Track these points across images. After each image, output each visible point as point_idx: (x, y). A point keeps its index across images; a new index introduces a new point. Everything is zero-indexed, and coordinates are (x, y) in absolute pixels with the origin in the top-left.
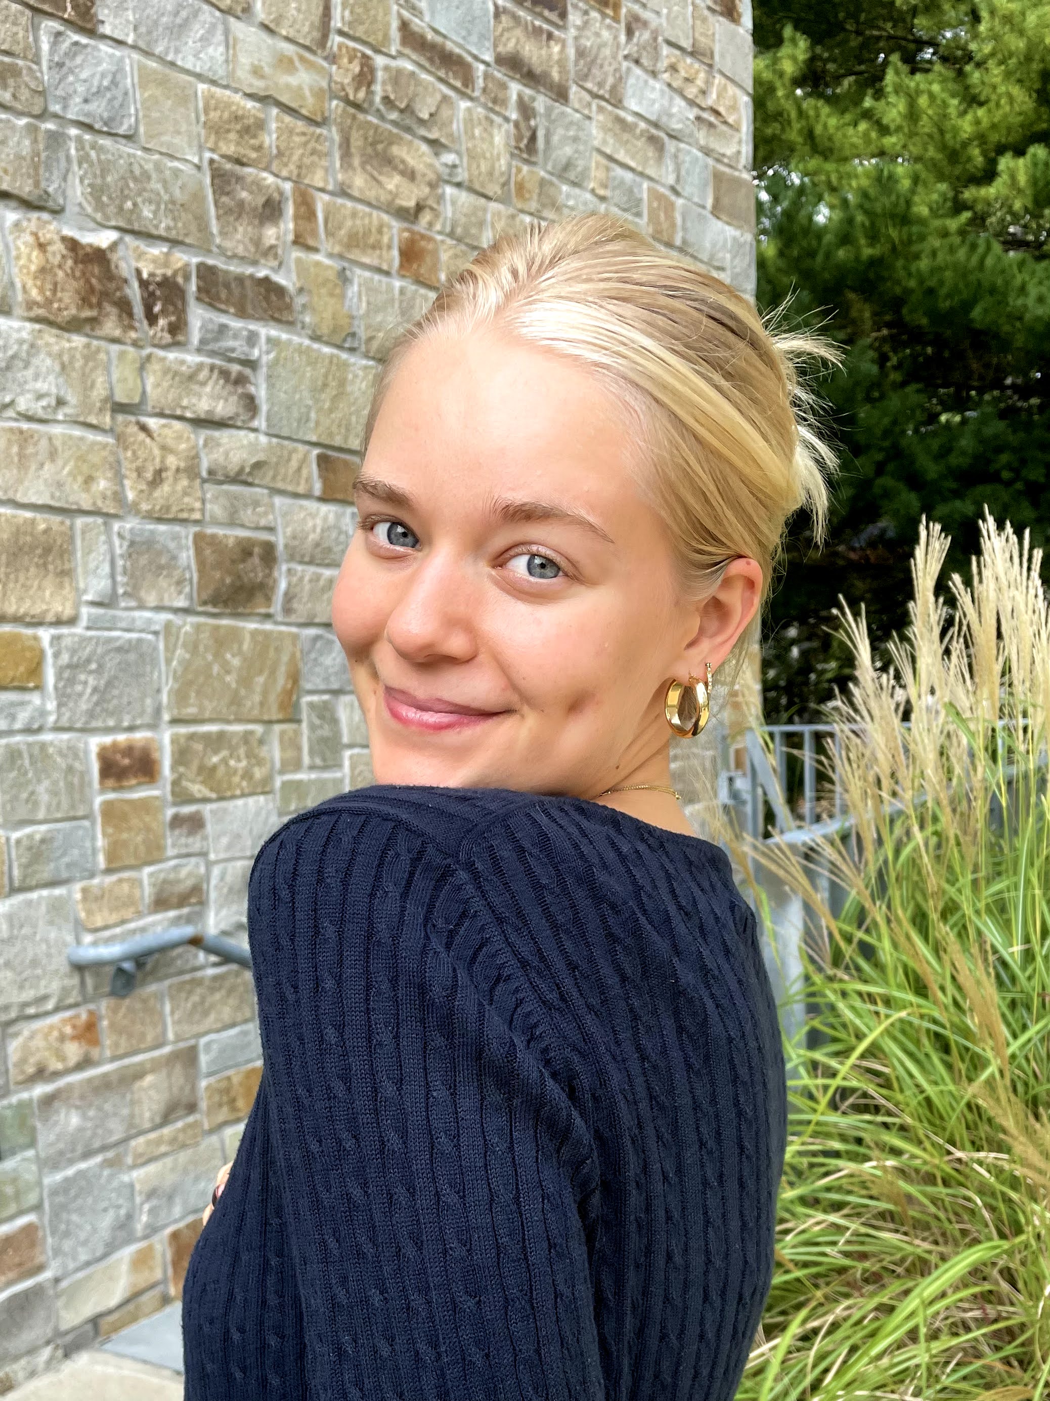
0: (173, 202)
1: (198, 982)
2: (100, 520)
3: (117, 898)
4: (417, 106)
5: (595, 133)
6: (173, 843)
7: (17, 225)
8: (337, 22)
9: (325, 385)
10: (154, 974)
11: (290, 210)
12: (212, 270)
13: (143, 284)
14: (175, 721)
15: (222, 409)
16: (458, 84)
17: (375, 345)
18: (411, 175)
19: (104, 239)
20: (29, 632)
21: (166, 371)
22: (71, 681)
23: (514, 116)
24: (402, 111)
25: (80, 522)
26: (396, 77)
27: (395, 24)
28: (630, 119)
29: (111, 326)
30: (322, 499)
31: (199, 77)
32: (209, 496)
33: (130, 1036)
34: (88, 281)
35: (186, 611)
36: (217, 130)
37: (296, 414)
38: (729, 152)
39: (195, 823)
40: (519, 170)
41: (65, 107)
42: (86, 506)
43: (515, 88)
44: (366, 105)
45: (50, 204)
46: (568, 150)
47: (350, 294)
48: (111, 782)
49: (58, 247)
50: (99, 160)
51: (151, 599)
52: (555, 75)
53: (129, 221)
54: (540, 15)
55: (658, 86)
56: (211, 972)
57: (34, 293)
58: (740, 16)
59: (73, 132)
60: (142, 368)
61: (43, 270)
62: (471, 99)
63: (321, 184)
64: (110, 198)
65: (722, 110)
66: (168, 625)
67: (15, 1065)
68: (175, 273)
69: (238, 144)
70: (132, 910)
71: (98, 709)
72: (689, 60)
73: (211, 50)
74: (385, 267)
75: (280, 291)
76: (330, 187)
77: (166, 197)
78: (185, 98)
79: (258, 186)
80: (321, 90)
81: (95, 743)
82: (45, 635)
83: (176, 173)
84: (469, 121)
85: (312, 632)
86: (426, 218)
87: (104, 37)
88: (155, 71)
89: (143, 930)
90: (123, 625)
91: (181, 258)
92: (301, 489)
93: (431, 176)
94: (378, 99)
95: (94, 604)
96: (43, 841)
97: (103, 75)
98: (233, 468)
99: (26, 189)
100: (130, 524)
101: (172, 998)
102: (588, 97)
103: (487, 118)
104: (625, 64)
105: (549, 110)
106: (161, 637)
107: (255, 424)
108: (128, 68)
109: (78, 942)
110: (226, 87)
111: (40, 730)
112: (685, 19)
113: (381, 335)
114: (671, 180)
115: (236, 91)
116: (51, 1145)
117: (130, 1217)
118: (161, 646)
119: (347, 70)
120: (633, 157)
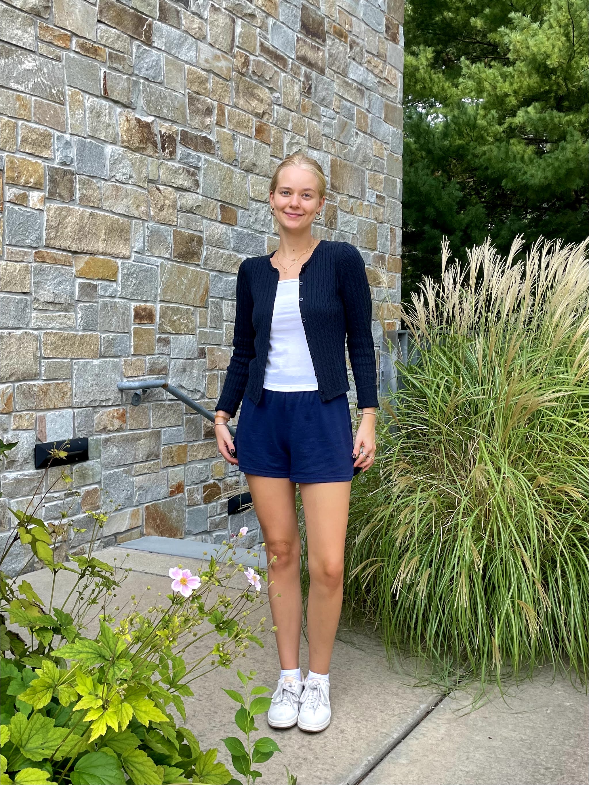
0: (174, 107)
2: (141, 222)
3: (137, 366)
4: (265, 75)
5: (335, 87)
6: (158, 348)
7: (120, 113)
8: (236, 43)
9: (225, 178)
11: (216, 112)
12: (186, 133)
13: (162, 136)
14: (162, 301)
15: (187, 184)
16: (282, 67)
17: (244, 164)
18: (261, 101)
19: (149, 119)
20: (114, 260)
21: (167, 169)
22: (127, 280)
23: (303, 79)
24: (259, 76)
25: (134, 221)
26: (258, 64)
27: (258, 44)
28: (350, 81)
29: (149, 151)
30: (220, 222)
31: (186, 62)
32: (179, 216)
33: (137, 422)
34: (143, 134)
35: (168, 259)
36: (191, 82)
37: (213, 189)
38: (392, 96)
39: (166, 342)
40: (304, 100)
41: (140, 72)
42: (137, 216)
43: (303, 69)
44: (246, 74)
45: (132, 106)
46: (324, 93)
47: (236, 144)
48: (137, 321)
49: (134, 121)
50: (150, 91)
51: (157, 253)
52: (320, 64)
53: (159, 113)
54: (315, 41)
55: (362, 69)
57: (125, 137)
58: (398, 41)
59: (142, 81)
60: (159, 167)
61: (128, 129)
62: (286, 72)
63: (227, 103)
64: (153, 105)
65: (389, 79)
66: (162, 264)
67: (96, 424)
68: (173, 133)
69: (198, 87)
70: (141, 372)
71: (135, 292)
72: (376, 59)
73: (191, 53)
74: (250, 135)
75: (210, 142)
76: (231, 104)
77: (172, 105)
78: (181, 70)
79: (204, 103)
80: (230, 68)
81: (133, 305)
82: (119, 261)
83: (176, 97)
84: (285, 81)
85: (215, 273)
86: (266, 117)
87: (154, 47)
88: (171, 60)
89: (144, 380)
90: (146, 261)
91: (175, 128)
92: (213, 218)
93: (269, 101)
94: (250, 72)
95: (136, 252)
96: (113, 339)
97: (153, 61)
98: (189, 207)
99: (124, 100)
100: (151, 224)
101: (153, 409)
102: (333, 72)
103: (292, 80)
104: (349, 60)
105: (317, 78)
106: (159, 268)
107: (198, 191)
108: (162, 59)
109: (122, 380)
110: (195, 66)
111: (115, 297)
112: (375, 42)
113: (247, 161)
114: (366, 106)
115: (199, 68)
117: (131, 495)
118: (159, 271)
119: (239, 61)
120: (351, 97)
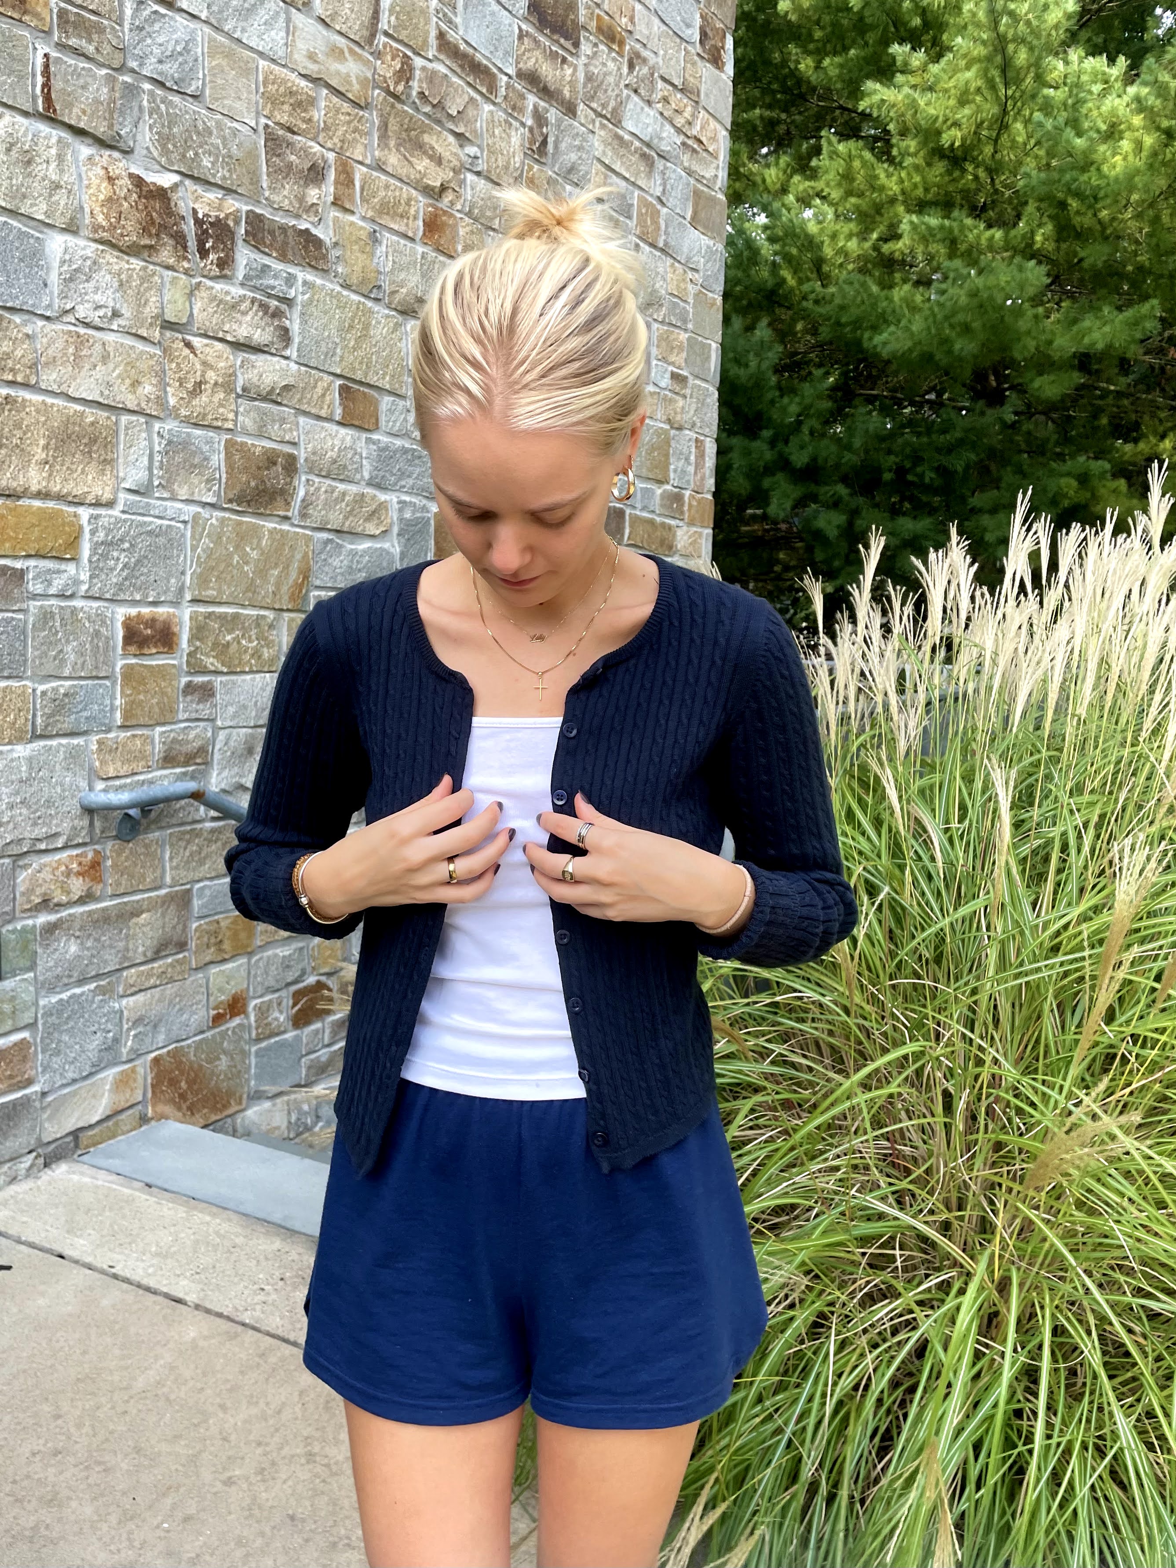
0: (230, 157)
1: (198, 834)
2: (142, 420)
3: (130, 752)
4: (448, 104)
5: (597, 145)
6: (184, 708)
7: (90, 158)
8: (383, 25)
9: (351, 327)
10: (158, 823)
11: (331, 176)
12: (260, 218)
13: (198, 222)
14: (195, 601)
15: (259, 336)
16: (484, 91)
17: (397, 298)
18: (438, 160)
19: (166, 180)
20: (71, 509)
21: (213, 299)
22: (105, 557)
23: (530, 122)
24: (434, 106)
25: (124, 419)
26: (431, 77)
27: (433, 33)
28: (627, 137)
29: (166, 255)
30: (339, 423)
31: (261, 54)
32: (241, 409)
33: (131, 876)
34: (149, 214)
35: (212, 506)
36: (274, 101)
37: (323, 349)
38: (707, 175)
39: (206, 692)
40: (531, 168)
41: (141, 65)
42: (131, 406)
43: (532, 100)
44: (403, 97)
45: (121, 145)
46: (573, 157)
47: (378, 254)
48: (133, 649)
49: (126, 182)
50: (168, 113)
51: (183, 492)
52: (566, 93)
53: (190, 168)
54: (557, 42)
55: (652, 113)
56: (209, 825)
57: (100, 218)
58: (724, 64)
59: (147, 86)
60: (191, 294)
61: (110, 200)
62: (494, 104)
63: (360, 158)
64: (175, 146)
65: (704, 139)
66: (196, 517)
67: (23, 894)
68: (227, 216)
69: (291, 115)
70: (143, 763)
71: (127, 583)
72: (679, 96)
73: (273, 33)
74: (410, 234)
75: (318, 243)
76: (368, 161)
77: (224, 152)
78: (247, 71)
79: (305, 150)
80: (366, 79)
81: (122, 613)
82: (84, 513)
83: (235, 132)
84: (491, 121)
85: (325, 535)
86: (449, 197)
87: (181, 10)
88: (223, 45)
89: (151, 782)
90: (157, 512)
91: (232, 205)
92: (323, 413)
93: (455, 163)
94: (414, 93)
95: (129, 491)
96: (66, 695)
97: (177, 42)
98: (265, 388)
99: (101, 129)
100: (170, 425)
101: (172, 845)
102: (592, 115)
103: (506, 121)
104: (625, 92)
105: (559, 122)
106: (189, 526)
107: (287, 353)
108: (199, 39)
109: (91, 789)
110: (283, 66)
111: (72, 596)
112: (678, 61)
113: (404, 290)
114: (658, 192)
115: (293, 70)
116: (49, 969)
117: (116, 1040)
118: (189, 534)
119: (390, 66)
120: (627, 169)
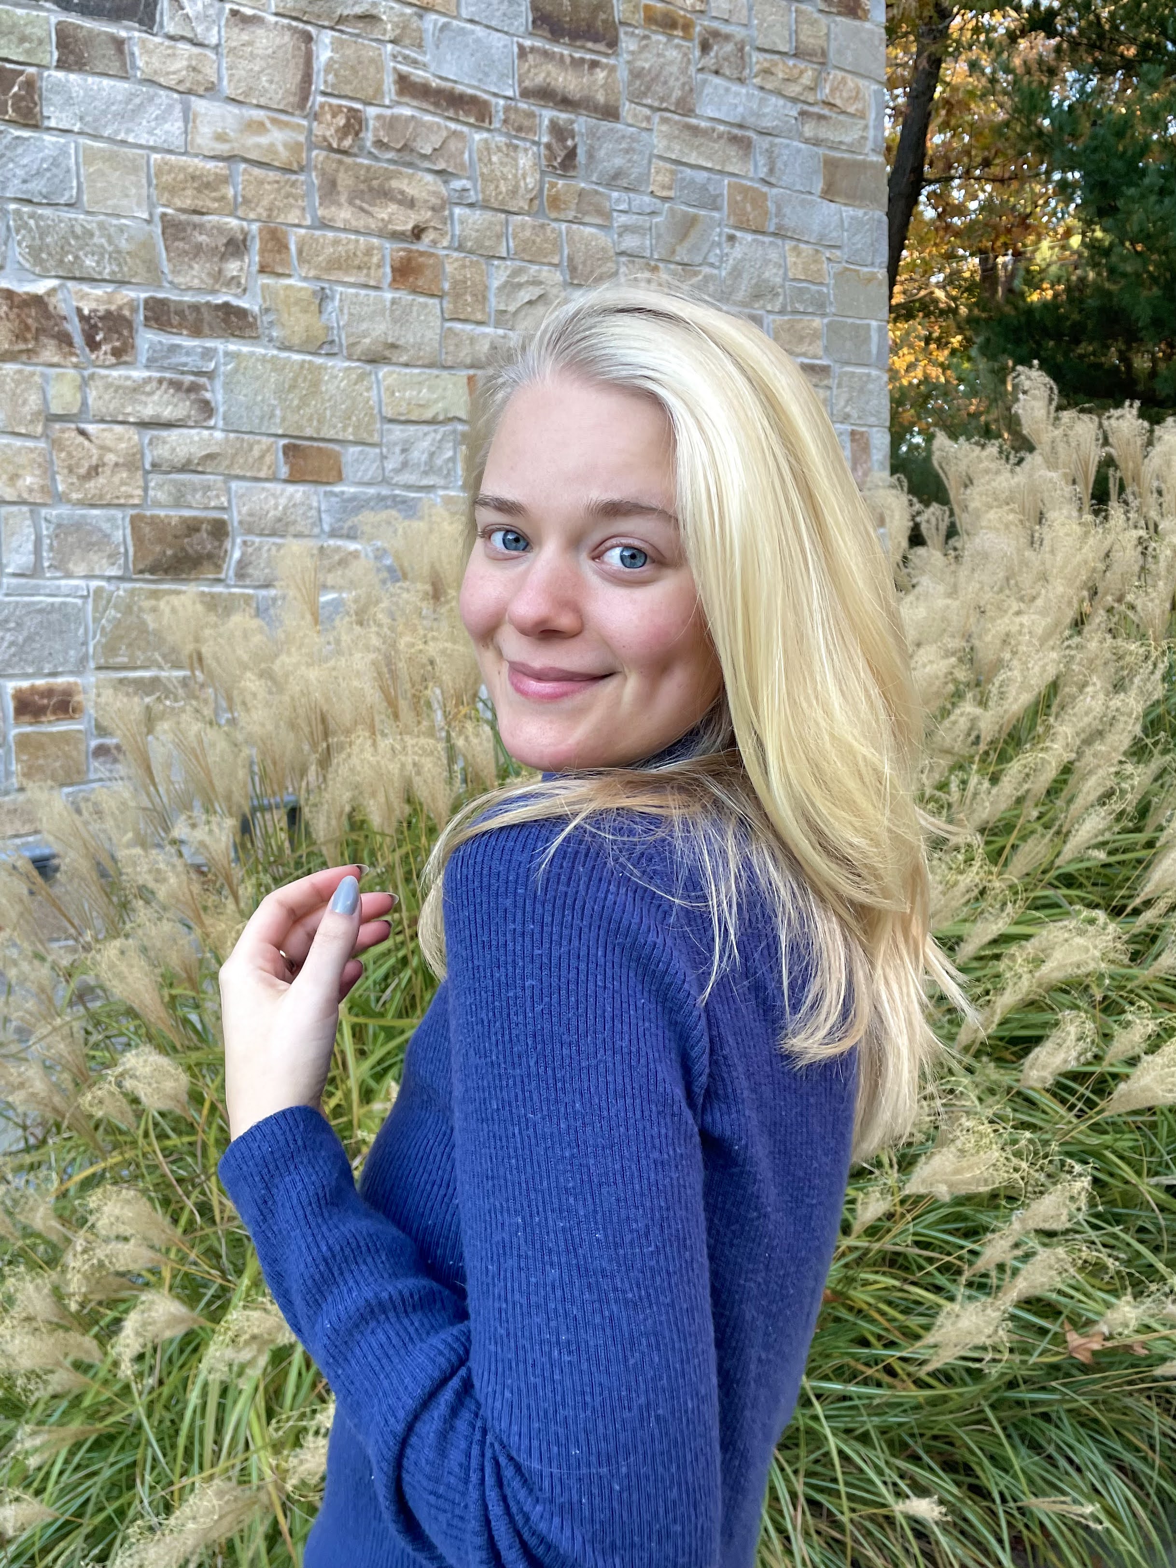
0: (119, 252)
2: (25, 509)
4: (418, 144)
5: (656, 141)
6: (96, 768)
8: (318, 85)
9: (293, 387)
11: (256, 245)
12: (163, 302)
13: (82, 318)
14: (99, 668)
15: (172, 413)
16: (472, 120)
17: (359, 350)
18: (410, 203)
19: (40, 287)
21: (108, 386)
23: (545, 139)
24: (398, 150)
25: (3, 511)
26: (392, 124)
27: (390, 79)
28: (703, 124)
29: (48, 355)
30: (287, 481)
31: (154, 149)
32: (152, 484)
34: (20, 322)
35: (119, 579)
36: (172, 189)
37: (258, 412)
38: (849, 140)
39: (121, 753)
40: (553, 185)
42: (10, 498)
43: (547, 115)
44: (355, 150)
46: (619, 162)
47: (330, 309)
48: (27, 718)
50: (38, 226)
51: (80, 569)
52: (600, 98)
53: (70, 271)
54: (582, 47)
55: (744, 91)
58: (871, 14)
59: (10, 207)
60: (83, 387)
62: (489, 130)
63: (296, 221)
64: (50, 254)
65: (838, 101)
66: (98, 591)
68: (120, 308)
69: (195, 198)
71: (16, 659)
72: (790, 63)
73: (167, 126)
74: (373, 283)
75: (242, 313)
76: (306, 222)
77: (110, 249)
78: (137, 168)
79: (219, 229)
80: (298, 144)
81: (11, 686)
83: (121, 229)
84: (486, 149)
85: (271, 592)
86: (428, 238)
87: (49, 129)
88: (100, 150)
90: (48, 591)
91: (127, 295)
92: (263, 474)
93: (435, 201)
95: (13, 575)
97: (43, 160)
98: (177, 460)
100: (59, 510)
102: (648, 112)
103: (509, 144)
104: (699, 76)
105: (593, 129)
106: (90, 600)
107: (212, 423)
108: (72, 151)
110: (184, 154)
112: (786, 26)
113: (367, 341)
114: (763, 172)
115: (196, 155)
118: (90, 607)
119: (329, 125)
120: (709, 158)
